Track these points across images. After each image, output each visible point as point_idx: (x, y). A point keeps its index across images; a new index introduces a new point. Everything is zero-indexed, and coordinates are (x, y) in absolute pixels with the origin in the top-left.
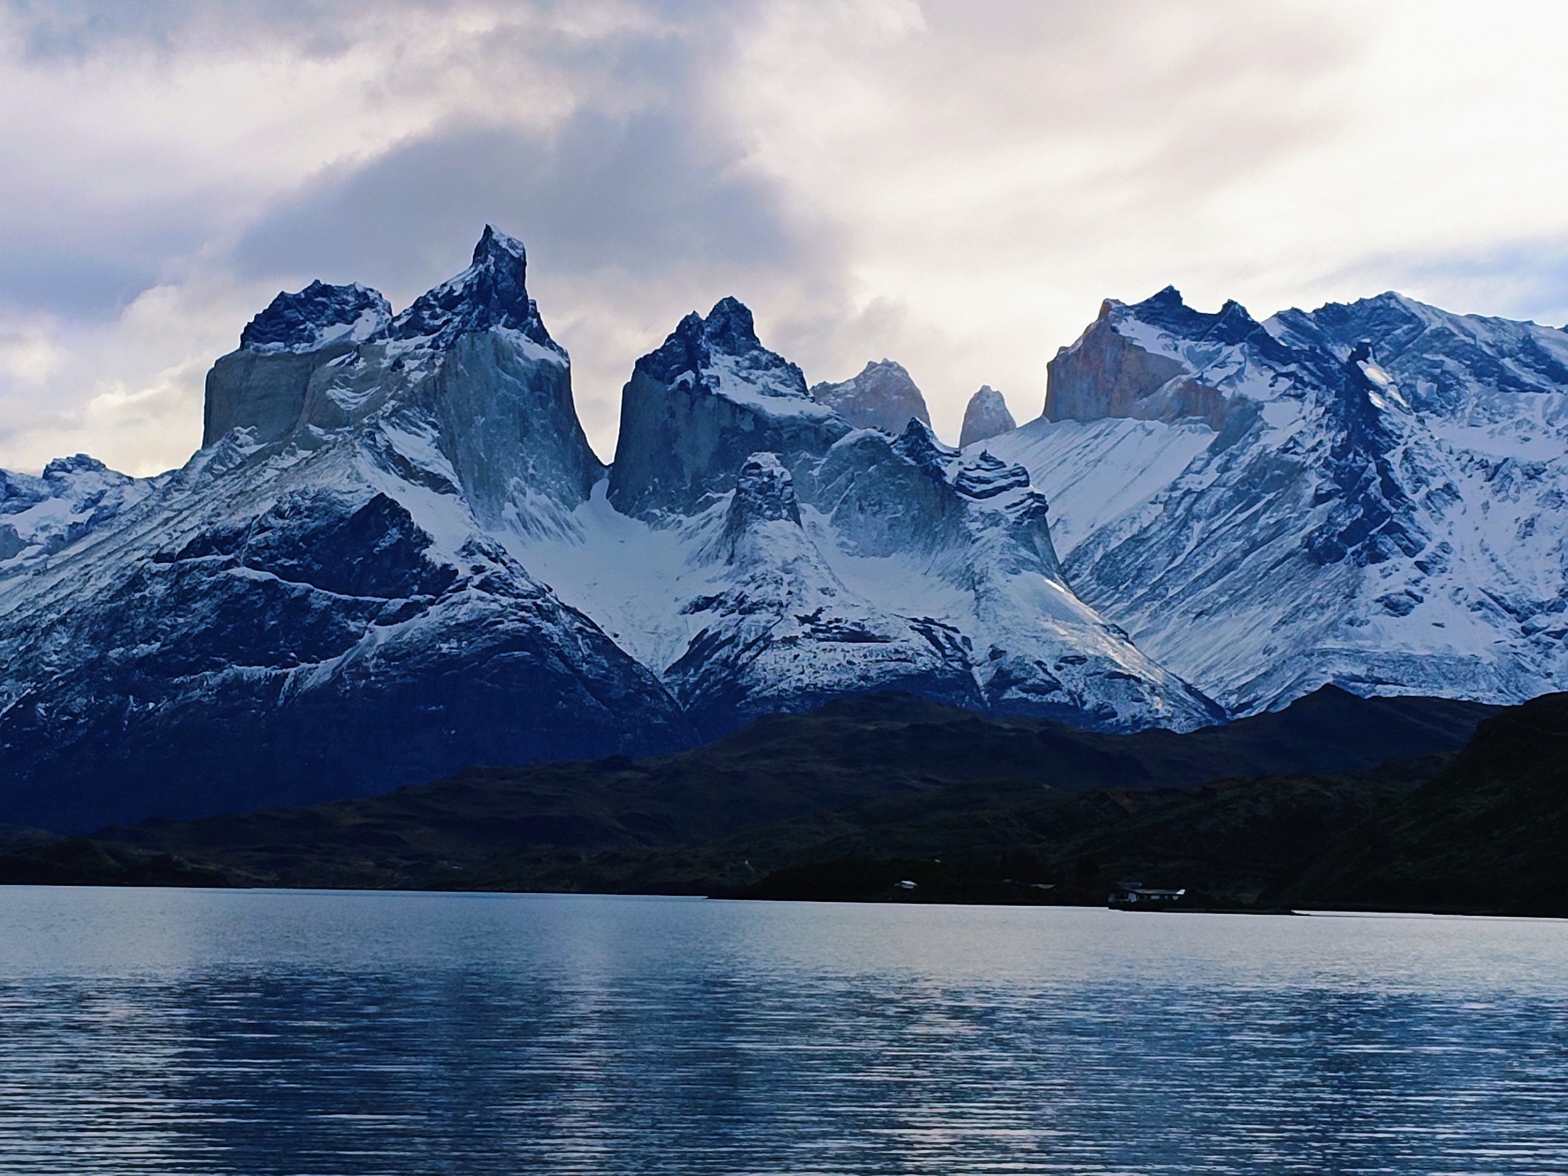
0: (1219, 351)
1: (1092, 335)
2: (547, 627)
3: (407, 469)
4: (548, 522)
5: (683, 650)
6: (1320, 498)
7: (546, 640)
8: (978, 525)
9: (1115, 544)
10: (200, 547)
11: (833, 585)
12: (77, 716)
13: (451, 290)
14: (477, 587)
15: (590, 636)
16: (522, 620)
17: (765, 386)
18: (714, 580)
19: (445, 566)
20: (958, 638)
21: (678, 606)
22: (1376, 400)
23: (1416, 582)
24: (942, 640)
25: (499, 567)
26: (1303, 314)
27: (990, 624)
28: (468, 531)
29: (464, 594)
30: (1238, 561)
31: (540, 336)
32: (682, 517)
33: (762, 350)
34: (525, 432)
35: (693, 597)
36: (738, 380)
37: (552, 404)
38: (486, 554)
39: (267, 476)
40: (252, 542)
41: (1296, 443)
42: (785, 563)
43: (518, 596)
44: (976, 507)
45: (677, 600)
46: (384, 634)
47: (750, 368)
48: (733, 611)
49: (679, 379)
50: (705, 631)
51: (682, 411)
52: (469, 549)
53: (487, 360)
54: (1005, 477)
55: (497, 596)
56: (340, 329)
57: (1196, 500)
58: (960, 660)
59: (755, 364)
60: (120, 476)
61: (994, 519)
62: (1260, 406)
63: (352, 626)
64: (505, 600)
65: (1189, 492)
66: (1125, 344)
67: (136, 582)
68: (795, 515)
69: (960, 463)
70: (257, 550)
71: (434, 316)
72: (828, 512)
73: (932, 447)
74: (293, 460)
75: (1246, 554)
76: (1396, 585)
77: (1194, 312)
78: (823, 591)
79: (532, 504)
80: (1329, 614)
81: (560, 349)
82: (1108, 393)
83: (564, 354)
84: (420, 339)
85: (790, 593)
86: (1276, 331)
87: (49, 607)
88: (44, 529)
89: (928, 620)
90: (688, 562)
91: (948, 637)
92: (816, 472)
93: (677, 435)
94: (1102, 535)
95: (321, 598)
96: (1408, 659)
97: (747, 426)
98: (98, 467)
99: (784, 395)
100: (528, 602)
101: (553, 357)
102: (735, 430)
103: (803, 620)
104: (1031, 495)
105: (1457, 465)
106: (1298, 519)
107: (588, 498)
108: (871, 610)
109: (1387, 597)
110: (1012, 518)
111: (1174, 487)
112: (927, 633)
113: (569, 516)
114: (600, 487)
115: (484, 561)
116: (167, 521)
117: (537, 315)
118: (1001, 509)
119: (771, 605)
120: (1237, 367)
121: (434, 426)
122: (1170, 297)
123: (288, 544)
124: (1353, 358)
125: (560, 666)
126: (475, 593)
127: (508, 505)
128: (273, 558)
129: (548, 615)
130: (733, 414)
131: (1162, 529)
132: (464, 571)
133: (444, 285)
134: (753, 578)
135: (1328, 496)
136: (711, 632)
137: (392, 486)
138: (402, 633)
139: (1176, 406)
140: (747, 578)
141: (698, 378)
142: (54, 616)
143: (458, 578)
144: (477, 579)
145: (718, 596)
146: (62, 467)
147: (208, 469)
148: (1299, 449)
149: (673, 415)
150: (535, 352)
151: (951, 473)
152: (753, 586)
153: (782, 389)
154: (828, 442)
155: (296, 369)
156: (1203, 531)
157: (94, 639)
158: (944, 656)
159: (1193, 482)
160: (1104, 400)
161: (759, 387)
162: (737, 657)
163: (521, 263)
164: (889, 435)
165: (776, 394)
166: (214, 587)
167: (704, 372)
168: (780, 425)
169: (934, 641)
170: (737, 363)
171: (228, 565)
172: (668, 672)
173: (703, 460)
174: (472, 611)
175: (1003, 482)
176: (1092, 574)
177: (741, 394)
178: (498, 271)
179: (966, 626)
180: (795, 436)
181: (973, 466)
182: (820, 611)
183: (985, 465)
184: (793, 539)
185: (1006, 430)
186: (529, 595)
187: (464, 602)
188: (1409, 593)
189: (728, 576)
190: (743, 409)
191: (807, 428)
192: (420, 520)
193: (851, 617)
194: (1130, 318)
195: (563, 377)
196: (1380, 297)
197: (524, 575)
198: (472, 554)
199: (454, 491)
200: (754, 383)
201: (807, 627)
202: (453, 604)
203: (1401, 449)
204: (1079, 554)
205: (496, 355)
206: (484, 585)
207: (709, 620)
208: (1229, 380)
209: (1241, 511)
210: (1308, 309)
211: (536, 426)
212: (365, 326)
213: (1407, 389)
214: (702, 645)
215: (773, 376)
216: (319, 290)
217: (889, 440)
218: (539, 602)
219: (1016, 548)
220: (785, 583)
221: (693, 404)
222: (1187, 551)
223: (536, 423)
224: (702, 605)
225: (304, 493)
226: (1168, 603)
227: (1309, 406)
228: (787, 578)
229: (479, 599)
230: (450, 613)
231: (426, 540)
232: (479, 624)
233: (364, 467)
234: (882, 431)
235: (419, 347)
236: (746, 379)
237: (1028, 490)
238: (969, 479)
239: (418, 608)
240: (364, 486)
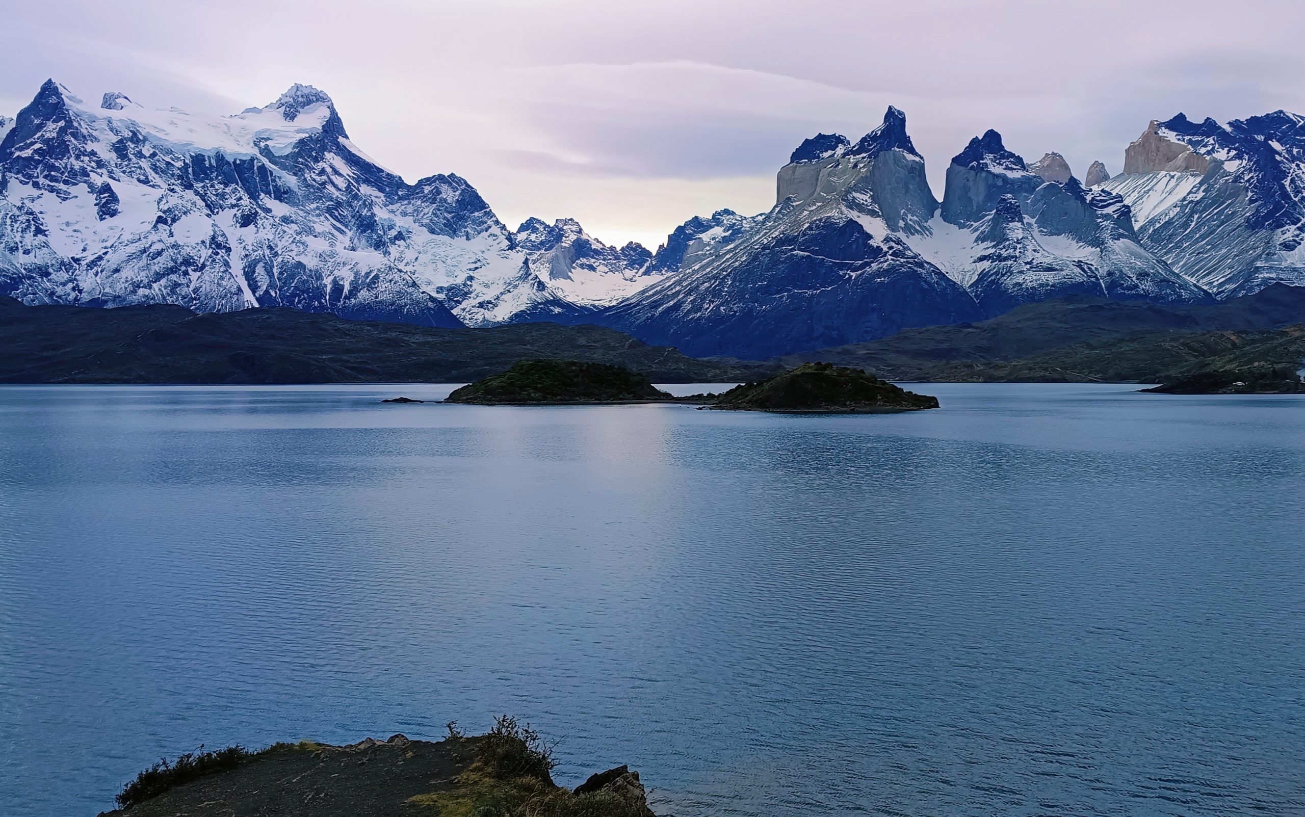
0: (1203, 140)
1: (1146, 137)
2: (920, 270)
3: (861, 208)
4: (918, 228)
5: (975, 278)
6: (1252, 201)
7: (919, 275)
8: (1100, 220)
9: (1158, 225)
10: (780, 243)
11: (1038, 248)
12: (736, 312)
13: (876, 134)
14: (891, 255)
15: (937, 273)
16: (909, 268)
17: (1007, 166)
18: (988, 248)
19: (878, 247)
20: (1093, 268)
21: (972, 260)
22: (1278, 158)
23: (1297, 236)
24: (1086, 269)
25: (899, 246)
26: (1242, 123)
27: (1108, 262)
28: (886, 232)
29: (886, 258)
30: (1215, 230)
31: (912, 151)
32: (972, 223)
33: (1006, 151)
34: (907, 191)
35: (979, 256)
36: (995, 164)
37: (917, 179)
38: (894, 241)
39: (804, 214)
40: (801, 240)
41: (1241, 178)
42: (1018, 240)
43: (907, 258)
44: (1100, 212)
45: (972, 257)
46: (854, 275)
47: (1000, 158)
48: (996, 261)
49: (971, 165)
50: (985, 269)
51: (971, 179)
52: (887, 240)
53: (891, 162)
54: (1112, 199)
55: (899, 258)
56: (830, 153)
57: (1195, 205)
58: (1094, 277)
59: (1003, 157)
60: (741, 217)
61: (1107, 217)
62: (1222, 162)
63: (841, 273)
64: (902, 260)
65: (1192, 201)
66: (1162, 139)
67: (755, 258)
68: (1021, 220)
69: (1093, 194)
70: (802, 244)
71: (869, 145)
72: (1034, 218)
73: (1079, 188)
74: (814, 207)
75: (1219, 227)
76: (1289, 236)
77: (1192, 123)
78: (1035, 251)
79: (910, 220)
80: (1259, 251)
81: (920, 155)
82: (1154, 161)
83: (922, 158)
84: (864, 155)
85: (1020, 252)
86: (1228, 129)
87: (723, 270)
88: (713, 239)
89: (1079, 261)
90: (976, 241)
91: (1089, 268)
92: (1029, 201)
93: (970, 188)
94: (1152, 222)
95: (828, 262)
96: (1295, 270)
97: (1000, 183)
98: (733, 213)
99: (1015, 169)
100: (911, 260)
101: (917, 159)
102: (995, 185)
103: (1026, 263)
104: (1124, 206)
106: (1242, 211)
107: (933, 216)
108: (1055, 258)
109: (1285, 243)
110: (1115, 216)
111: (1184, 199)
112: (1080, 266)
113: (926, 225)
114: (938, 212)
115: (893, 244)
116: (766, 233)
117: (910, 142)
118: (1111, 212)
119: (1012, 257)
120: (1211, 147)
121: (871, 190)
122: (1181, 117)
123: (813, 240)
124: (1266, 140)
125: (926, 287)
126: (890, 257)
127: (901, 221)
128: (809, 247)
129: (920, 265)
130: (994, 179)
131: (1180, 218)
132: (885, 249)
133: (873, 132)
134: (1004, 247)
135: (1256, 200)
136: (987, 270)
137: (854, 215)
138: (861, 275)
139: (1184, 165)
140: (1001, 247)
141: (979, 164)
143: (883, 251)
144: (891, 252)
145: (989, 255)
146: (719, 214)
147: (779, 212)
148: (1242, 181)
149: (968, 180)
150: (910, 157)
151: (1089, 198)
152: (1004, 250)
153: (1014, 167)
154: (1034, 189)
155: (813, 170)
156: (1198, 218)
157: (740, 281)
158: (1088, 276)
159: (1192, 197)
160: (1151, 164)
161: (1004, 166)
162: (999, 279)
163: (903, 120)
164: (1061, 184)
165: (1012, 169)
166: (786, 258)
167: (981, 161)
168: (1014, 181)
169: (1083, 270)
170: (995, 157)
171: (791, 250)
172: (970, 287)
173: (981, 198)
174: (889, 264)
175: (1111, 201)
176: (1148, 238)
177: (998, 170)
178: (894, 124)
179: (1095, 263)
180: (1020, 186)
181: (1097, 195)
182: (1033, 259)
183: (1103, 195)
184: (1021, 229)
185: (1106, 180)
186: (912, 257)
187: (885, 261)
188: (1294, 241)
189: (994, 246)
190: (997, 176)
191: (1025, 183)
192: (868, 229)
193: (1047, 261)
194: (1163, 128)
195: (922, 167)
196: (1276, 113)
197: (910, 249)
198: (888, 242)
199: (879, 216)
200: (1002, 165)
201: (1028, 266)
202: (881, 262)
203: (1289, 178)
204: (1143, 229)
205: (895, 160)
206: (894, 254)
207: (986, 265)
208: (1208, 153)
209: (1215, 209)
210: (1243, 119)
211: (911, 188)
212: (840, 150)
213: (1289, 152)
214: (983, 275)
215: (1011, 161)
216: (820, 136)
217: (1061, 186)
218: (916, 260)
219: (1117, 229)
220: (1018, 248)
221: (976, 175)
222: (1191, 227)
224: (981, 259)
225: (820, 220)
226: (1184, 249)
227: (1245, 162)
228: (1019, 246)
229: (892, 259)
230: (880, 266)
231: (870, 237)
232: (892, 270)
233: (844, 208)
234: (1058, 182)
235: (863, 158)
236: (999, 164)
237: (1122, 204)
238: (1097, 201)
239: (868, 264)
240: (844, 216)
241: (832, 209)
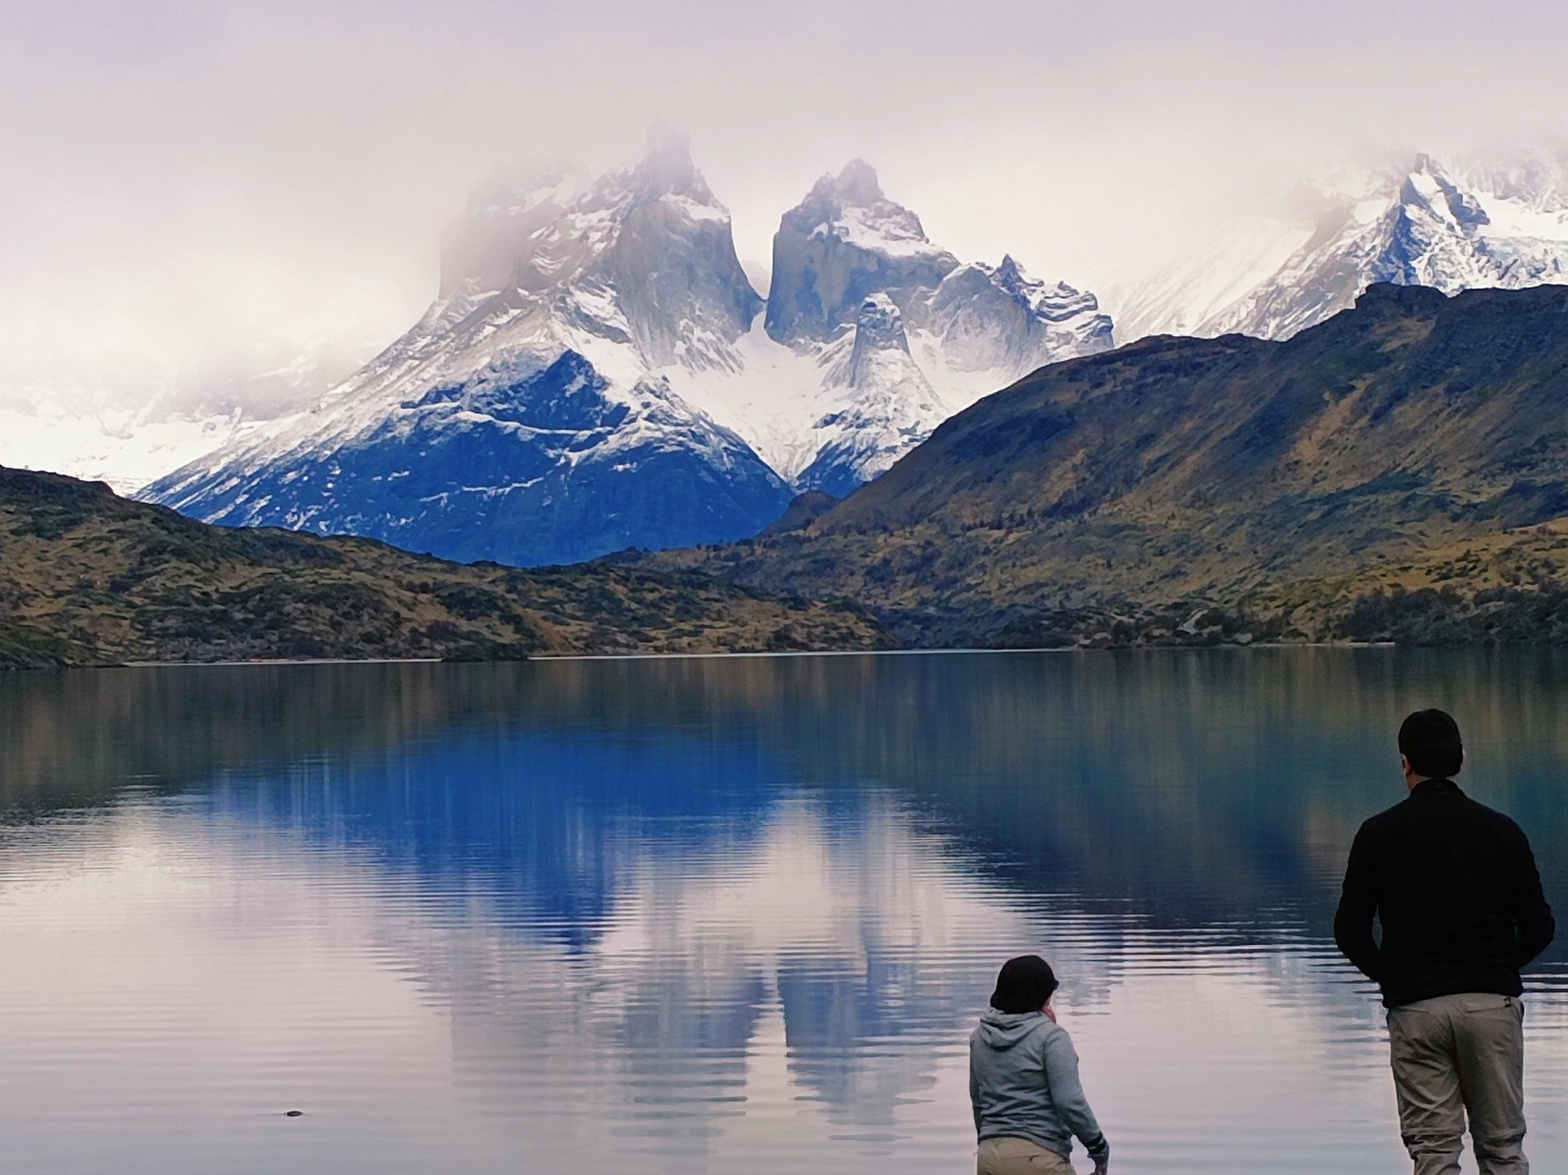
2: (699, 448)
3: (592, 325)
4: (713, 355)
5: (811, 459)
7: (698, 459)
8: (1054, 344)
10: (436, 396)
11: (930, 401)
13: (626, 171)
14: (646, 419)
15: (733, 453)
16: (680, 444)
17: (888, 232)
18: (840, 399)
19: (621, 404)
21: (812, 422)
25: (664, 403)
28: (639, 373)
29: (635, 425)
31: (705, 198)
32: (821, 344)
33: (887, 203)
34: (692, 281)
35: (824, 414)
36: (865, 228)
37: (715, 255)
38: (652, 392)
39: (486, 332)
40: (473, 391)
41: (1358, 247)
42: (893, 385)
43: (677, 425)
44: (1053, 329)
45: (812, 416)
46: (575, 457)
47: (875, 217)
48: (851, 426)
49: (816, 230)
50: (830, 443)
51: (817, 259)
52: (638, 389)
53: (658, 225)
54: (1077, 303)
55: (661, 426)
57: (1275, 299)
59: (880, 214)
61: (1064, 339)
62: (1352, 205)
63: (551, 454)
64: (667, 429)
67: (389, 423)
68: (903, 344)
69: (1043, 292)
70: (476, 398)
71: (614, 194)
72: (938, 335)
73: (1020, 279)
74: (505, 319)
78: (922, 407)
79: (699, 340)
81: (722, 207)
83: (725, 211)
84: (605, 214)
85: (895, 410)
87: (324, 445)
90: (824, 383)
92: (930, 302)
93: (815, 277)
95: (527, 433)
97: (872, 267)
99: (903, 238)
100: (684, 429)
101: (716, 215)
102: (862, 272)
103: (903, 432)
104: (1098, 317)
105: (1475, 267)
107: (749, 329)
110: (1080, 337)
113: (731, 348)
114: (760, 319)
115: (651, 398)
116: (411, 369)
117: (702, 182)
118: (1072, 329)
119: (880, 420)
121: (613, 287)
125: (711, 480)
126: (643, 424)
127: (679, 343)
128: (489, 404)
129: (700, 439)
130: (860, 258)
132: (635, 406)
134: (867, 398)
136: (834, 443)
137: (576, 340)
138: (589, 457)
140: (863, 398)
141: (831, 229)
142: (328, 453)
143: (631, 412)
144: (646, 413)
145: (841, 414)
149: (812, 261)
150: (700, 212)
151: (1034, 300)
152: (867, 404)
153: (902, 233)
154: (940, 277)
161: (882, 233)
162: (851, 464)
164: (988, 269)
165: (897, 238)
166: (445, 427)
167: (836, 224)
168: (899, 264)
170: (864, 214)
171: (456, 410)
172: (799, 477)
173: (837, 296)
174: (641, 438)
175: (1075, 307)
177: (866, 240)
180: (913, 273)
181: (1051, 295)
182: (918, 423)
183: (1062, 293)
184: (900, 364)
186: (686, 424)
187: (635, 432)
189: (849, 397)
190: (867, 253)
191: (921, 265)
192: (600, 369)
195: (725, 229)
197: (684, 407)
198: (641, 393)
199: (628, 341)
200: (878, 230)
201: (910, 437)
202: (627, 433)
205: (666, 220)
206: (650, 418)
207: (833, 433)
209: (1307, 309)
211: (705, 275)
214: (827, 453)
215: (895, 223)
217: (989, 273)
218: (693, 428)
220: (892, 401)
221: (827, 251)
223: (701, 273)
225: (510, 351)
228: (894, 397)
229: (647, 428)
230: (624, 441)
231: (604, 384)
232: (646, 449)
233: (557, 327)
234: (983, 265)
235: (601, 220)
236: (871, 227)
237: (1094, 313)
238: (1048, 306)
239: (600, 437)
240: (557, 343)
241: (534, 328)
